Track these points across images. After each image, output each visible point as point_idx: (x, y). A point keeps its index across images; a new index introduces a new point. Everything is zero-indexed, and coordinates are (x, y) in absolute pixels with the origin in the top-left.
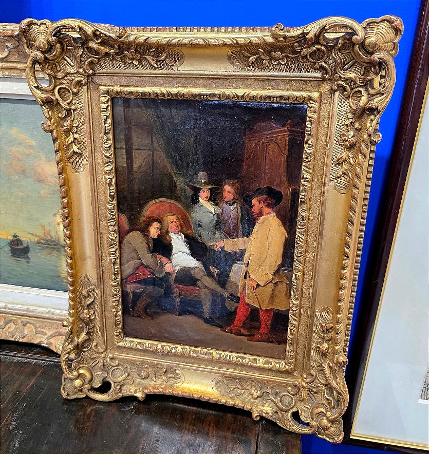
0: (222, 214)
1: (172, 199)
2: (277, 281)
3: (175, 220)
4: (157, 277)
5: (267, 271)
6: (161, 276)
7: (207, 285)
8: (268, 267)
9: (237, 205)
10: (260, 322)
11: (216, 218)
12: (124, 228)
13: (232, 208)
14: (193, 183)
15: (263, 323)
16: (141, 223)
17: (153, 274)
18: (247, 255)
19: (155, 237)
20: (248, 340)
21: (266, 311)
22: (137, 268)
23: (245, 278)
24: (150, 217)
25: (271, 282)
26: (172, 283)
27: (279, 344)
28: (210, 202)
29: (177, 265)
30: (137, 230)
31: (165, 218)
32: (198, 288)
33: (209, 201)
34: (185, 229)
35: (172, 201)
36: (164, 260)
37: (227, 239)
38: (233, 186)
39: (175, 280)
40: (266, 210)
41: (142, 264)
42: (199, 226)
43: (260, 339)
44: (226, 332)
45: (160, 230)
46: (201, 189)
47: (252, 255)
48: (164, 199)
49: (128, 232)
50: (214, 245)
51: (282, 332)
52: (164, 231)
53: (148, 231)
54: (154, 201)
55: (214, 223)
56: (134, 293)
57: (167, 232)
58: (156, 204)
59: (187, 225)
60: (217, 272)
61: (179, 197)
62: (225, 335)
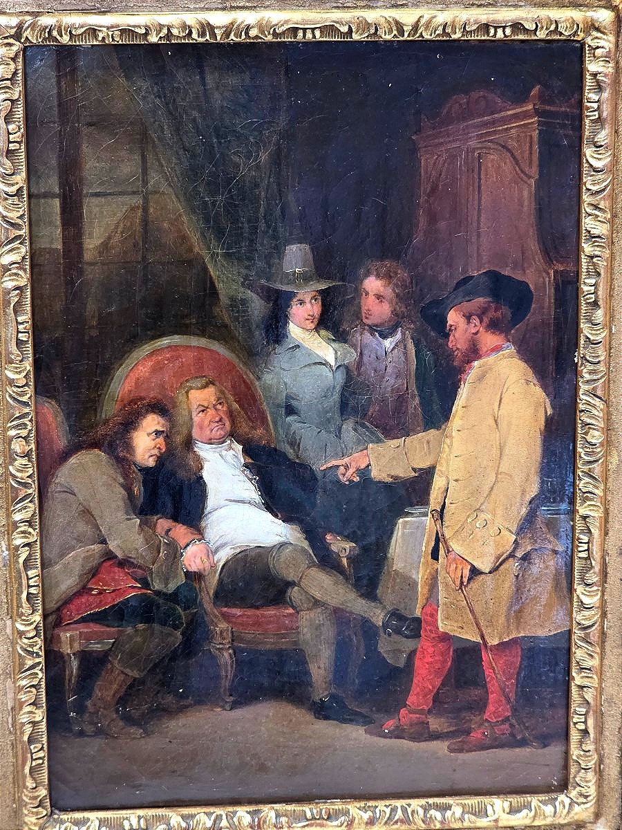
0: (360, 363)
1: (204, 336)
2: (529, 548)
3: (213, 400)
4: (158, 593)
5: (499, 522)
6: (172, 587)
7: (318, 595)
8: (500, 512)
9: (403, 334)
10: (485, 686)
11: (340, 377)
12: (51, 442)
13: (388, 343)
14: (268, 280)
15: (493, 686)
16: (106, 421)
17: (146, 584)
18: (438, 483)
19: (151, 463)
20: (451, 750)
21: (502, 645)
22: (94, 572)
23: (435, 555)
24: (133, 401)
25: (512, 555)
26: (208, 605)
27: (545, 746)
28: (323, 332)
29: (223, 546)
30: (95, 445)
31: (182, 398)
32: (291, 611)
33: (317, 329)
34: (244, 428)
35: (202, 342)
36: (181, 532)
37: (379, 441)
38: (388, 277)
39: (216, 595)
40: (489, 339)
41: (109, 556)
42: (290, 410)
43: (488, 741)
44: (385, 736)
45: (167, 438)
46: (292, 295)
47: (452, 484)
48: (176, 339)
49: (65, 456)
50: (338, 467)
51: (552, 705)
52: (178, 439)
53: (129, 447)
54: (147, 348)
55: (336, 397)
56: (84, 656)
57: (189, 443)
58: (154, 358)
59: (251, 413)
60: (348, 551)
61: (226, 326)
62: (383, 746)
